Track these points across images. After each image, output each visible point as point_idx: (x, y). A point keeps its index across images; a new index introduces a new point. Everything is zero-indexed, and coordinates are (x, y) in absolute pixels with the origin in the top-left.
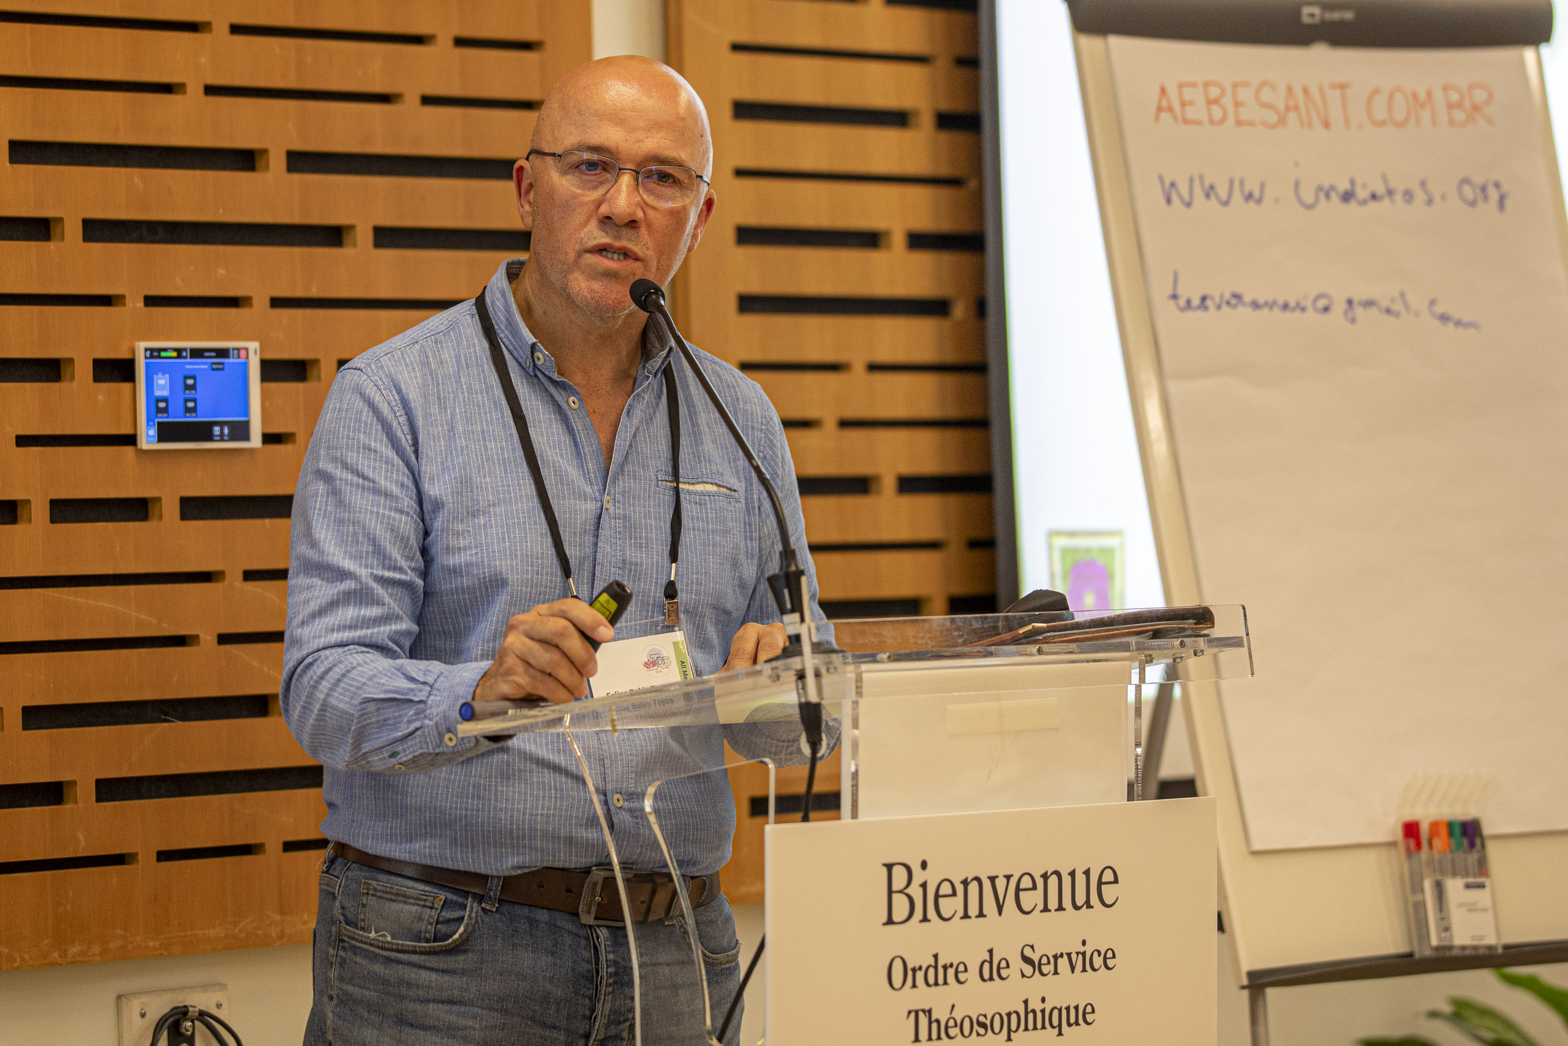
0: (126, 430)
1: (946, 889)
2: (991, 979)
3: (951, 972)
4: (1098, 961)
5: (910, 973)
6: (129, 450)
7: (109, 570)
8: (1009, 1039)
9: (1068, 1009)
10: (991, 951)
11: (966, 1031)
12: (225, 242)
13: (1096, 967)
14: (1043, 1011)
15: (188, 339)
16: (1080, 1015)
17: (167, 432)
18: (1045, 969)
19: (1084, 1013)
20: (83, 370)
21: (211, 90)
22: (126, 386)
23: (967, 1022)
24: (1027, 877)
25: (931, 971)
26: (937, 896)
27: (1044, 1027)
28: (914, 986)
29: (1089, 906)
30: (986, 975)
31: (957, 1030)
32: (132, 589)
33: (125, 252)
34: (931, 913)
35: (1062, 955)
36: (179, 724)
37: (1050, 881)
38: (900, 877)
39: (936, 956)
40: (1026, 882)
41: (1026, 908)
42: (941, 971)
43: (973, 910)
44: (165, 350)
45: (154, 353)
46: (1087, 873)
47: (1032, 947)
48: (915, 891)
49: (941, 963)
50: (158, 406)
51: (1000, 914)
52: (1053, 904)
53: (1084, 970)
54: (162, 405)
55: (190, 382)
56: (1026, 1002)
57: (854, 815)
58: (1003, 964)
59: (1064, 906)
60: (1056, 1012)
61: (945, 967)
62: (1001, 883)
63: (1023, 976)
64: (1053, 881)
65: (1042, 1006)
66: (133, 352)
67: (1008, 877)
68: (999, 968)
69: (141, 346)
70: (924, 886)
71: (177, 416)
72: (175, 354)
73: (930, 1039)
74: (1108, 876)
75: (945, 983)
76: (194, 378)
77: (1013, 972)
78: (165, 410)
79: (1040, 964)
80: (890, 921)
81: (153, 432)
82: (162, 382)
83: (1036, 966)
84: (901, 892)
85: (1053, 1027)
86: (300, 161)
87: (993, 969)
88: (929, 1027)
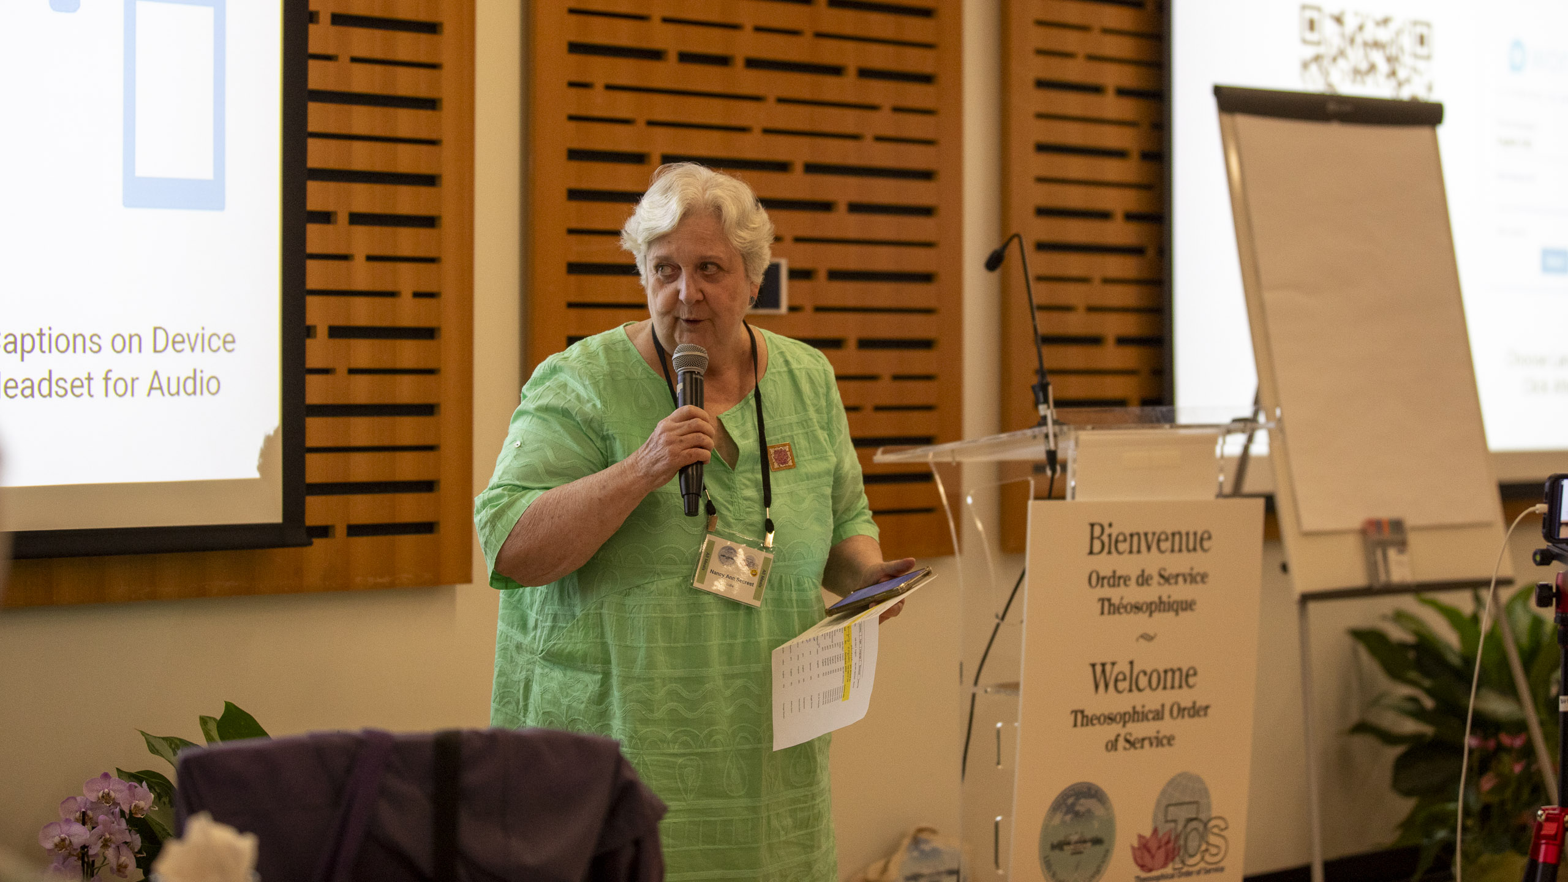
1: (1121, 538)
2: (1143, 585)
3: (1122, 581)
4: (1199, 579)
5: (1100, 580)
8: (1150, 615)
9: (1182, 602)
10: (1143, 571)
11: (1129, 611)
13: (1198, 581)
14: (1169, 602)
16: (1188, 606)
18: (1171, 581)
19: (1190, 605)
21: (767, 131)
23: (1129, 606)
24: (1163, 534)
25: (1112, 579)
26: (1117, 541)
27: (1169, 610)
28: (1102, 586)
29: (1195, 549)
30: (1140, 583)
31: (1124, 610)
34: (1113, 549)
35: (1180, 575)
37: (1175, 537)
38: (1097, 531)
39: (1114, 572)
40: (1163, 537)
41: (1163, 550)
42: (1117, 580)
43: (1135, 548)
46: (1195, 534)
47: (1165, 570)
48: (1105, 538)
49: (1117, 575)
51: (1149, 552)
52: (1177, 547)
53: (1191, 583)
56: (1160, 597)
57: (1073, 497)
58: (1149, 577)
59: (1182, 550)
60: (1175, 604)
61: (1120, 578)
62: (1150, 537)
63: (1159, 584)
64: (1177, 538)
65: (1169, 600)
67: (1154, 534)
68: (1147, 579)
70: (1110, 536)
73: (1110, 614)
74: (1206, 536)
75: (1119, 585)
77: (1154, 582)
79: (1168, 578)
80: (1091, 553)
83: (1165, 579)
84: (1099, 538)
85: (1173, 610)
86: (812, 168)
87: (1144, 580)
88: (1110, 607)
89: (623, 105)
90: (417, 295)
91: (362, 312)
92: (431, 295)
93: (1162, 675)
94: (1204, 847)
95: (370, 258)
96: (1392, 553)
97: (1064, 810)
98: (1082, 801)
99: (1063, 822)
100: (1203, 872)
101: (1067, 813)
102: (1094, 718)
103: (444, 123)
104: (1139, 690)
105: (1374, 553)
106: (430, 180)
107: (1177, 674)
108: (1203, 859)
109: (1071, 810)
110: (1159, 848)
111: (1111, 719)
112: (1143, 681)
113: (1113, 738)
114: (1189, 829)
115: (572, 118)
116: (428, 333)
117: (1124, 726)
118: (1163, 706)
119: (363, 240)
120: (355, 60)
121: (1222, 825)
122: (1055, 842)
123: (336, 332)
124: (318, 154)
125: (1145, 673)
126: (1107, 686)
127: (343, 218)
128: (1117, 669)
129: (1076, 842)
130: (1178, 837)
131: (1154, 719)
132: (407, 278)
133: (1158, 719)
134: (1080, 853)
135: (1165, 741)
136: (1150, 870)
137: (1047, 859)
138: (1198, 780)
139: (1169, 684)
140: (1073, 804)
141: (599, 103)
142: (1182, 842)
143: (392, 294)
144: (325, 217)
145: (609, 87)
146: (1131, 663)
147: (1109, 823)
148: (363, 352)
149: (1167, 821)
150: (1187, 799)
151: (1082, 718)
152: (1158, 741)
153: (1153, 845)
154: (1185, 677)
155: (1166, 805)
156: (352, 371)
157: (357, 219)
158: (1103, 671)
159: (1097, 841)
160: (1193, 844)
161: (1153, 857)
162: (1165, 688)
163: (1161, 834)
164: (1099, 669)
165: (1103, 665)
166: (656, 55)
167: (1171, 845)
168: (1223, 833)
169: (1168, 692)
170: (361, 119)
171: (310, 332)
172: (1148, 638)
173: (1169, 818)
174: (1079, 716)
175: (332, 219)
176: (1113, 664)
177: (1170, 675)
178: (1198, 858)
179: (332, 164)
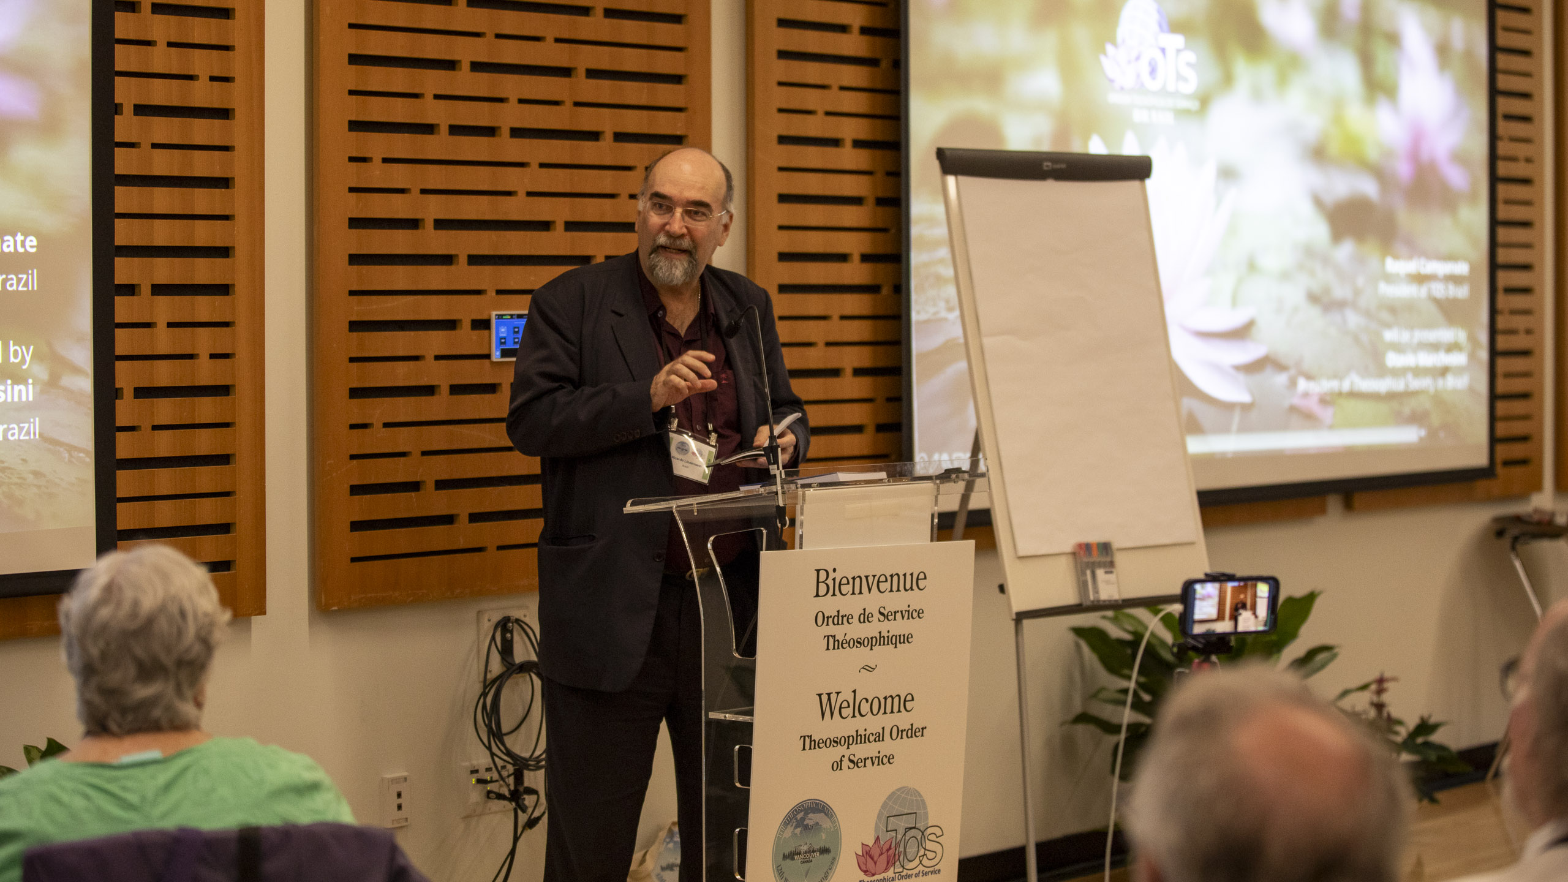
0: (485, 352)
1: (844, 581)
2: (864, 622)
3: (845, 619)
4: (915, 614)
5: (826, 619)
6: (486, 361)
7: (477, 417)
8: (871, 649)
9: (900, 636)
10: (864, 610)
11: (851, 645)
12: (534, 264)
13: (914, 617)
14: (888, 637)
15: (517, 309)
16: (906, 639)
17: (505, 353)
18: (890, 618)
19: (908, 638)
20: (467, 324)
21: (530, 194)
22: (486, 332)
23: (852, 641)
24: (883, 576)
25: (836, 618)
26: (840, 584)
27: (888, 644)
28: (828, 625)
29: (911, 589)
30: (862, 620)
31: (847, 645)
32: (488, 425)
33: (487, 270)
34: (837, 592)
35: (898, 612)
36: (509, 487)
37: (894, 578)
38: (823, 575)
39: (838, 612)
40: (883, 579)
41: (882, 590)
42: (840, 618)
43: (857, 590)
44: (505, 315)
45: (500, 317)
46: (912, 574)
47: (884, 608)
48: (830, 582)
49: (840, 615)
50: (502, 341)
51: (870, 592)
52: (895, 588)
53: (908, 618)
54: (503, 341)
55: (516, 330)
56: (880, 633)
57: (801, 548)
58: (870, 615)
59: (900, 589)
60: (894, 637)
61: (842, 617)
62: (870, 579)
63: (879, 621)
64: (895, 578)
65: (888, 634)
66: (490, 316)
67: (874, 576)
68: (868, 617)
69: (494, 313)
70: (834, 580)
71: (510, 346)
72: (509, 317)
73: (834, 649)
74: (922, 576)
75: (842, 623)
76: (518, 328)
77: (875, 619)
78: (504, 343)
79: (888, 616)
80: (817, 595)
81: (498, 353)
82: (503, 330)
83: (886, 616)
84: (823, 582)
85: (892, 644)
86: (570, 226)
87: (865, 617)
88: (834, 643)
89: (399, 176)
90: (213, 356)
91: (164, 374)
92: (226, 356)
93: (883, 701)
94: (922, 852)
95: (170, 325)
96: (1100, 573)
97: (794, 824)
98: (811, 815)
99: (794, 834)
100: (921, 874)
101: (796, 827)
102: (821, 741)
103: (236, 201)
104: (862, 716)
105: (1084, 574)
106: (224, 252)
107: (896, 700)
108: (921, 863)
109: (801, 824)
110: (881, 854)
111: (836, 742)
112: (865, 708)
113: (838, 760)
114: (907, 838)
115: (352, 190)
116: (223, 390)
117: (848, 748)
118: (883, 728)
119: (165, 309)
120: (155, 146)
121: (939, 833)
122: (787, 853)
123: (141, 393)
124: (125, 233)
125: (867, 701)
126: (832, 714)
127: (146, 289)
128: (841, 698)
129: (806, 852)
130: (898, 844)
131: (875, 741)
132: (204, 341)
133: (879, 740)
134: (811, 861)
135: (885, 760)
136: (873, 875)
137: (779, 868)
138: (917, 793)
139: (889, 710)
140: (803, 819)
141: (377, 174)
142: (902, 849)
143: (191, 357)
144: (130, 290)
145: (385, 160)
146: (854, 691)
147: (836, 835)
148: (165, 410)
149: (887, 831)
150: (906, 811)
151: (810, 742)
152: (879, 760)
153: (875, 853)
154: (904, 702)
155: (887, 816)
156: (155, 428)
157: (158, 290)
158: (829, 699)
159: (825, 851)
160: (911, 850)
161: (875, 863)
162: (885, 713)
163: (882, 843)
164: (825, 698)
165: (829, 694)
166: (429, 129)
167: (891, 852)
168: (938, 840)
169: (889, 715)
170: (162, 199)
171: (117, 393)
172: (869, 669)
173: (889, 829)
174: (808, 740)
175: (136, 290)
176: (838, 693)
177: (889, 700)
178: (917, 861)
179: (136, 242)
